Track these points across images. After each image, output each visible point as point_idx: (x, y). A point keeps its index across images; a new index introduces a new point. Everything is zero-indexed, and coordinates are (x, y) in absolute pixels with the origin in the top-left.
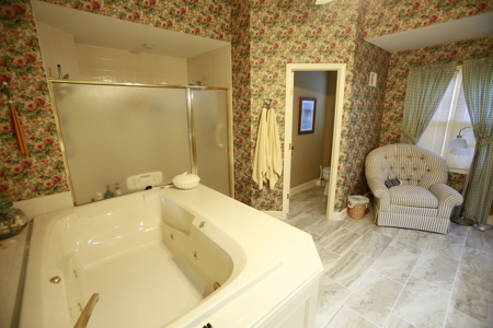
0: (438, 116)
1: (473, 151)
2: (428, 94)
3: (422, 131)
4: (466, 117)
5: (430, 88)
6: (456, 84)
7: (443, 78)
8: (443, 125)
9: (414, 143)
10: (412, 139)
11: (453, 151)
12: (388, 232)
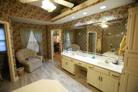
0: (30, 41)
1: (38, 47)
2: (27, 35)
3: (27, 44)
4: (35, 41)
5: (27, 34)
6: (32, 34)
7: (29, 32)
8: (31, 42)
9: (26, 48)
10: (25, 47)
11: (35, 48)
12: (34, 72)
